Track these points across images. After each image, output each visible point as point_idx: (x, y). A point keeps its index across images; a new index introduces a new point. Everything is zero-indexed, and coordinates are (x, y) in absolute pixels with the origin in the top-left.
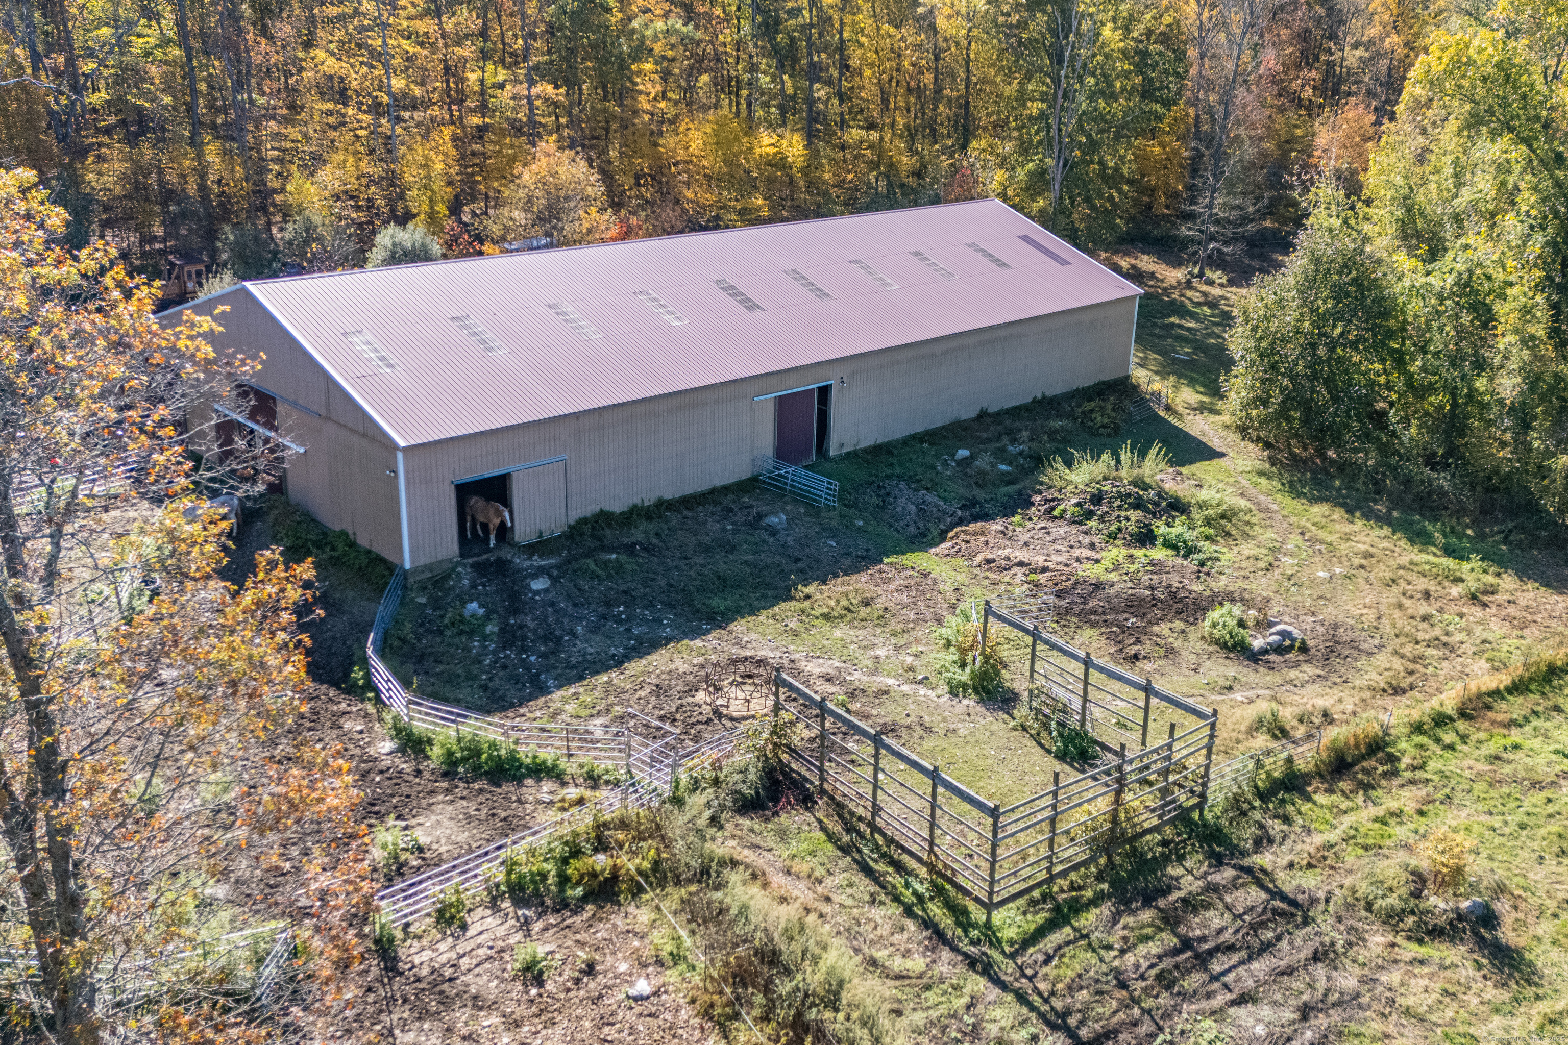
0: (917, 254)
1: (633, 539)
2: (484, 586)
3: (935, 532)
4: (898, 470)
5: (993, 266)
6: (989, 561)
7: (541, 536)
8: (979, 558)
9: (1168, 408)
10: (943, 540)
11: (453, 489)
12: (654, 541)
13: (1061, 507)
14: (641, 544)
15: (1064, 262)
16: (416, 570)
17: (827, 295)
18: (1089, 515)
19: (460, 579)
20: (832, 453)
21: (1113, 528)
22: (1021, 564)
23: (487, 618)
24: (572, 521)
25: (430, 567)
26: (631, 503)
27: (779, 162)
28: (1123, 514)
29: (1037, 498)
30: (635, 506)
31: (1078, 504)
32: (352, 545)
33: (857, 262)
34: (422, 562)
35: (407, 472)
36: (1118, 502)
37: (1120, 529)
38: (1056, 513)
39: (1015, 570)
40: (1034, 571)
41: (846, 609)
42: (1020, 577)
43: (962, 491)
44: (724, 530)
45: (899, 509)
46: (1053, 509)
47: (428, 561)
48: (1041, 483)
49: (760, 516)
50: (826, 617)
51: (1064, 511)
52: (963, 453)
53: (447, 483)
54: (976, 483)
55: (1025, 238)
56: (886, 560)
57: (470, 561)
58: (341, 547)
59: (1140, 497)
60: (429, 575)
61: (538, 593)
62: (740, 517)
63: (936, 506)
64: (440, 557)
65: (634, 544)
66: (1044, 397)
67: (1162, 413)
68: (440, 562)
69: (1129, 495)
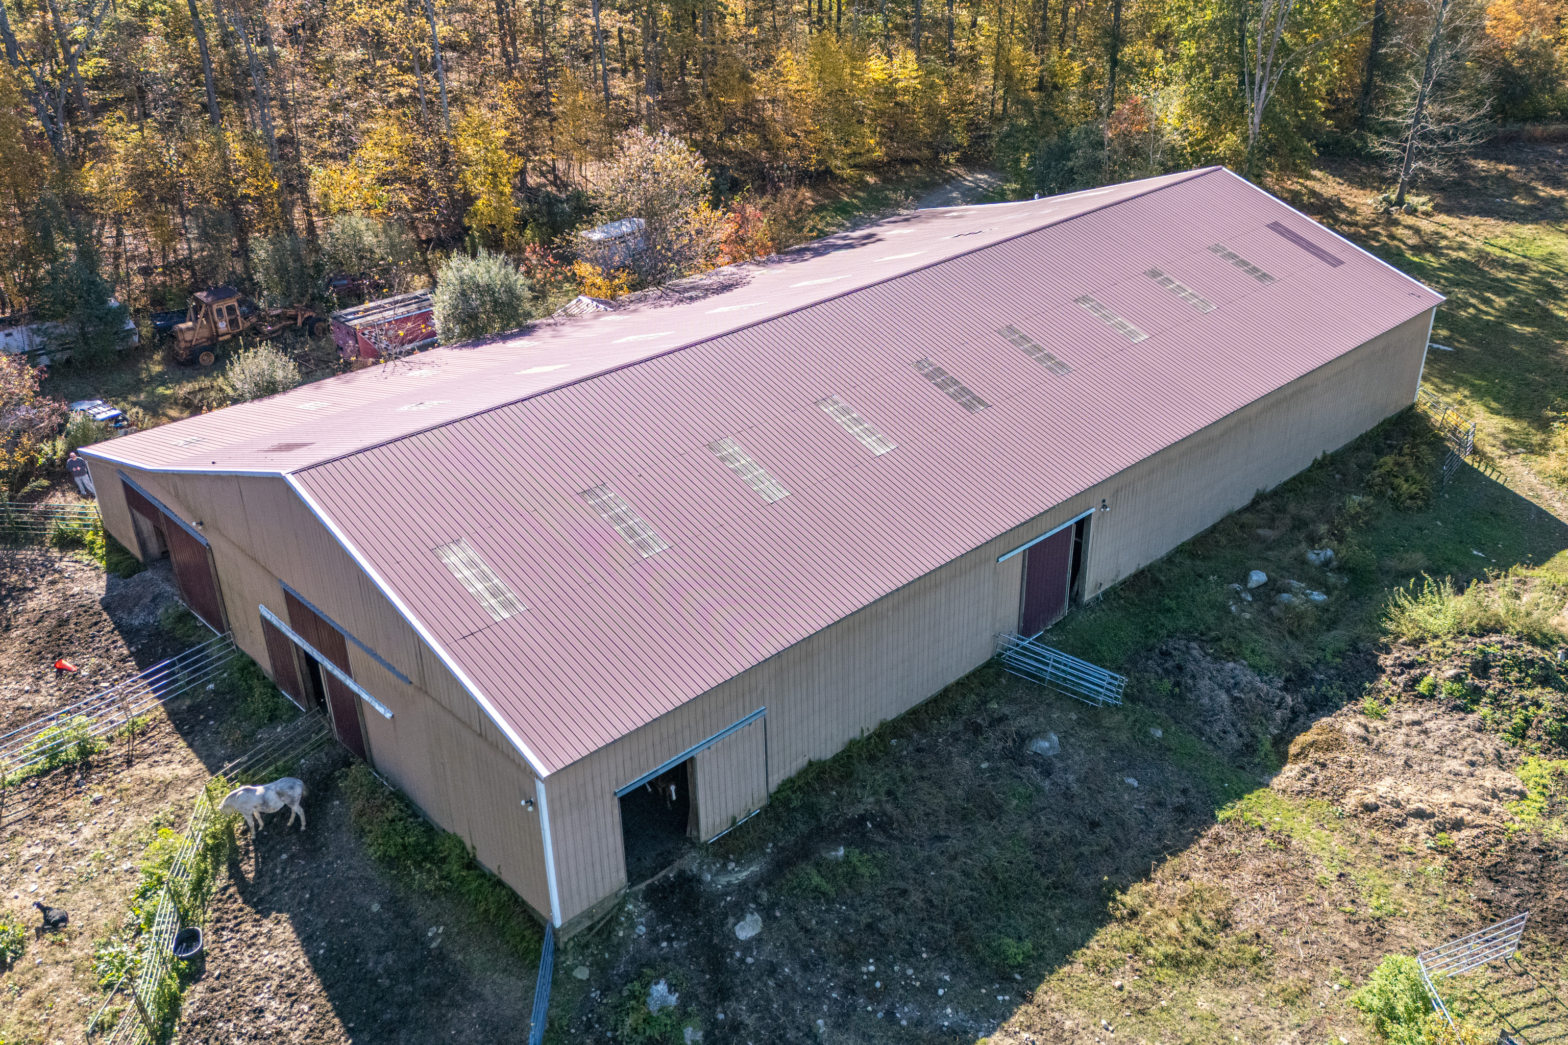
0: (1155, 274)
1: (860, 809)
2: (670, 940)
3: (1267, 744)
4: (1183, 623)
5: (1251, 279)
6: (1369, 808)
7: (734, 821)
8: (1351, 801)
9: (1475, 451)
10: (1283, 759)
11: (616, 801)
12: (889, 807)
13: (1428, 680)
14: (872, 818)
15: (1336, 262)
16: (569, 925)
17: (1062, 365)
18: (1475, 695)
19: (633, 926)
20: (1087, 597)
21: (1517, 719)
22: (1420, 814)
23: (683, 1014)
24: (773, 788)
25: (588, 914)
26: (846, 739)
27: (888, 91)
28: (1529, 694)
29: (1386, 660)
30: (852, 743)
31: (1457, 678)
32: (471, 864)
33: (1085, 299)
34: (578, 909)
35: (551, 802)
36: (1514, 675)
37: (1527, 721)
38: (1422, 688)
39: (1413, 826)
40: (1441, 828)
41: (1200, 943)
42: (1424, 844)
43: (1275, 649)
44: (978, 771)
45: (1205, 701)
46: (1416, 681)
47: (585, 906)
48: (1385, 632)
49: (1023, 738)
50: (1175, 961)
51: (1435, 686)
52: (1258, 578)
53: (608, 797)
54: (1291, 633)
55: (1276, 227)
56: (1221, 815)
57: (643, 886)
58: (454, 868)
59: (1547, 666)
60: (588, 923)
61: (747, 947)
62: (993, 742)
63: (1254, 689)
64: (601, 895)
65: (863, 818)
66: (1325, 456)
67: (1468, 460)
68: (601, 903)
69: (1531, 663)
